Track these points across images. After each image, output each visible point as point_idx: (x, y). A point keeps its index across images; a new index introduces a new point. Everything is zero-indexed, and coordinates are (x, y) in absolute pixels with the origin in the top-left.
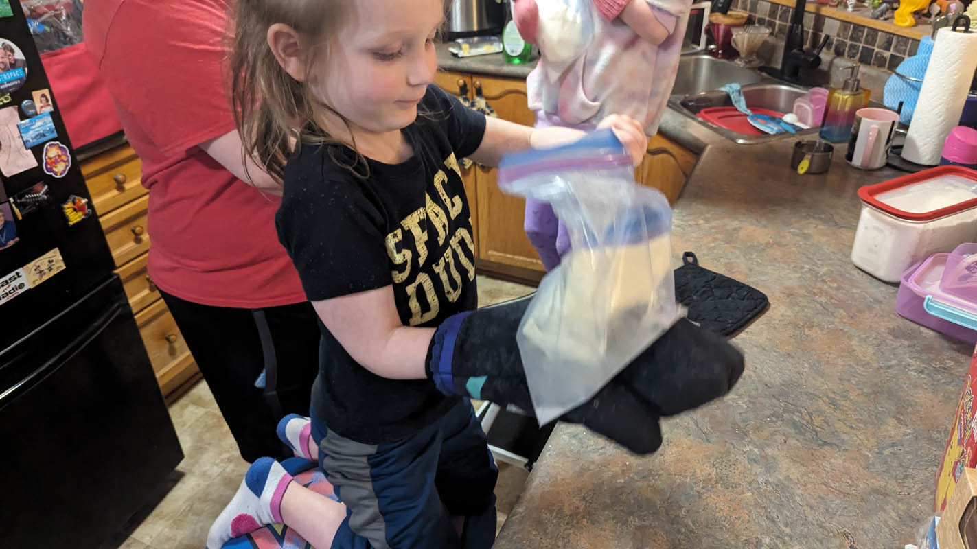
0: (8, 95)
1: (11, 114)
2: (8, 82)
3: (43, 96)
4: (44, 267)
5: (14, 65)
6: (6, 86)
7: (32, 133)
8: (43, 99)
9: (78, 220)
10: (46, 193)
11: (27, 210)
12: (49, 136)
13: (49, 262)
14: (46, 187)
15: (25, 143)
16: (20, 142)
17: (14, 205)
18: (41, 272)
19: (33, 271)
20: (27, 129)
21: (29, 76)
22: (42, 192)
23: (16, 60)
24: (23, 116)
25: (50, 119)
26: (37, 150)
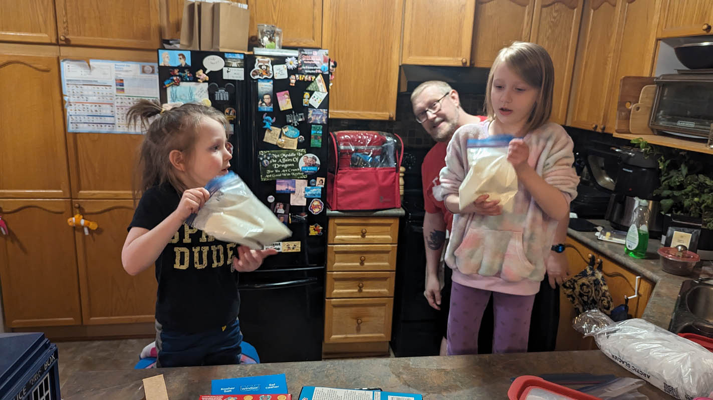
0: (306, 176)
1: (305, 182)
2: (309, 171)
3: (322, 180)
4: (291, 247)
5: (314, 165)
6: (307, 172)
7: (309, 192)
8: (321, 182)
9: (314, 234)
10: (305, 218)
11: (294, 221)
12: (317, 196)
13: (295, 245)
14: (307, 215)
15: (306, 195)
16: (303, 194)
17: (290, 217)
18: (289, 247)
19: (286, 246)
20: (308, 190)
21: (318, 171)
22: (304, 216)
23: (316, 164)
24: (309, 185)
25: (320, 190)
26: (309, 200)
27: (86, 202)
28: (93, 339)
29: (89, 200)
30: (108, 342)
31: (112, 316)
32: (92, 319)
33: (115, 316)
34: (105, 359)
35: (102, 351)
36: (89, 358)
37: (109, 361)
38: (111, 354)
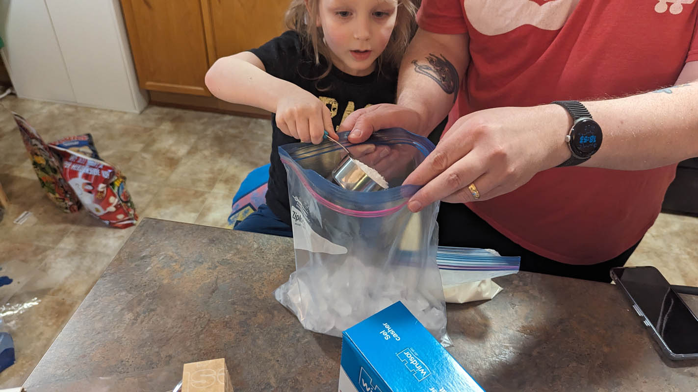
28: (224, 112)
30: (239, 118)
34: (235, 137)
35: (233, 127)
36: (220, 132)
37: (239, 139)
38: (241, 132)
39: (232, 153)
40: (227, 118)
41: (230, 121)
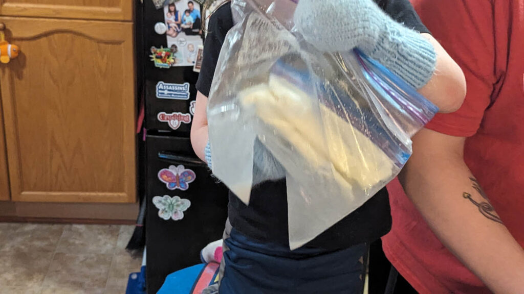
27: (14, 20)
28: (24, 220)
29: (18, 18)
30: (45, 227)
31: (51, 190)
32: (23, 193)
33: (55, 191)
34: (44, 251)
35: (38, 239)
36: (23, 247)
37: (50, 254)
38: (51, 245)
39: (45, 272)
40: (30, 227)
41: (34, 231)
